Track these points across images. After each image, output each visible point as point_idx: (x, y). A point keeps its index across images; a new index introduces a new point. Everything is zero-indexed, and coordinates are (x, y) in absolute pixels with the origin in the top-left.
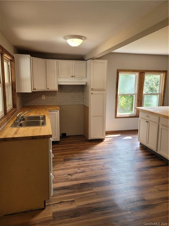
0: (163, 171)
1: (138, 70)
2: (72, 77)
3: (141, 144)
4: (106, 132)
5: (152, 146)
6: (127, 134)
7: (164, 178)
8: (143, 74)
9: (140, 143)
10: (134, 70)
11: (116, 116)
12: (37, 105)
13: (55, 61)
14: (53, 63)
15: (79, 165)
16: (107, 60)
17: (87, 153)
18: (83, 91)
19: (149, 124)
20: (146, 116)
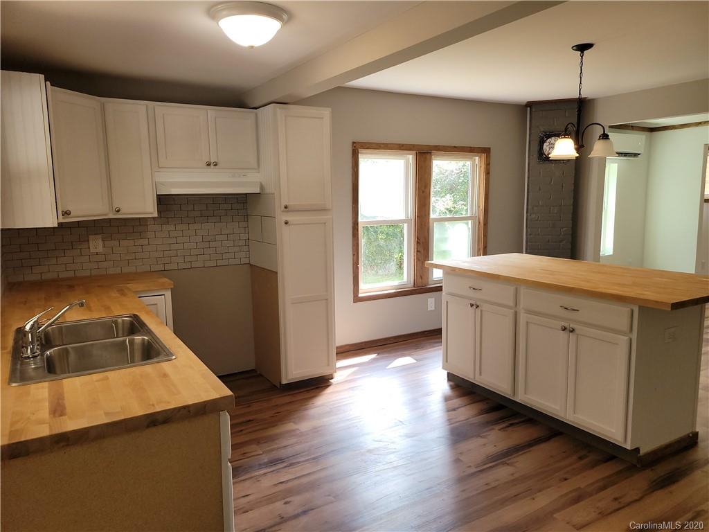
0: (552, 457)
1: (414, 146)
2: (209, 165)
3: (451, 377)
4: (337, 348)
5: (496, 380)
6: (396, 350)
7: (566, 479)
8: (426, 158)
9: (448, 373)
10: (403, 145)
11: (357, 296)
13: (141, 106)
14: (135, 111)
15: (281, 487)
16: (330, 109)
17: (291, 433)
18: (246, 217)
19: (481, 311)
20: (470, 287)
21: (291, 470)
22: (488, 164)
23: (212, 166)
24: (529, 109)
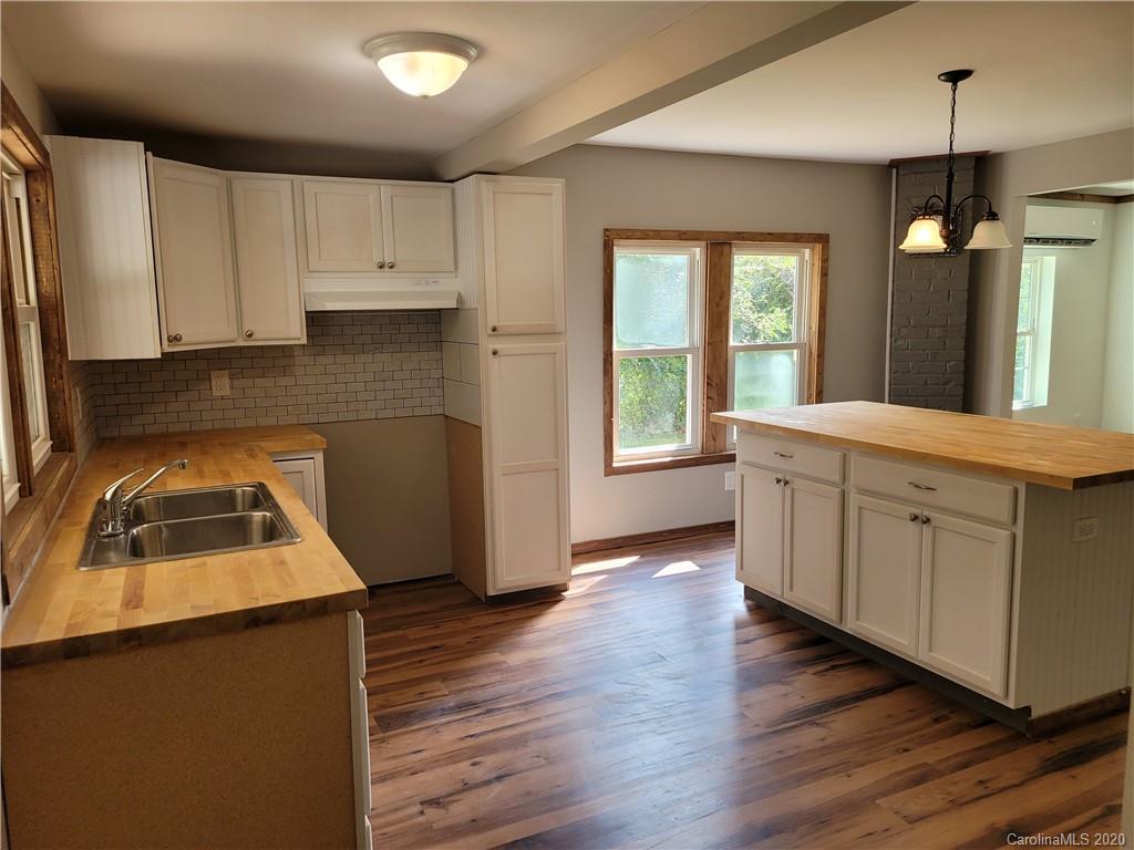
0: (890, 716)
1: (702, 233)
2: (381, 267)
3: (750, 593)
4: (573, 546)
5: (814, 598)
6: (669, 551)
7: (906, 750)
8: (722, 253)
9: (746, 587)
10: (684, 233)
11: (611, 466)
12: (186, 427)
13: (283, 183)
14: (274, 191)
15: (470, 742)
16: (563, 180)
17: (496, 667)
18: (439, 344)
19: (793, 489)
20: (776, 453)
21: (487, 719)
22: (825, 261)
23: (387, 269)
24: (894, 171)
